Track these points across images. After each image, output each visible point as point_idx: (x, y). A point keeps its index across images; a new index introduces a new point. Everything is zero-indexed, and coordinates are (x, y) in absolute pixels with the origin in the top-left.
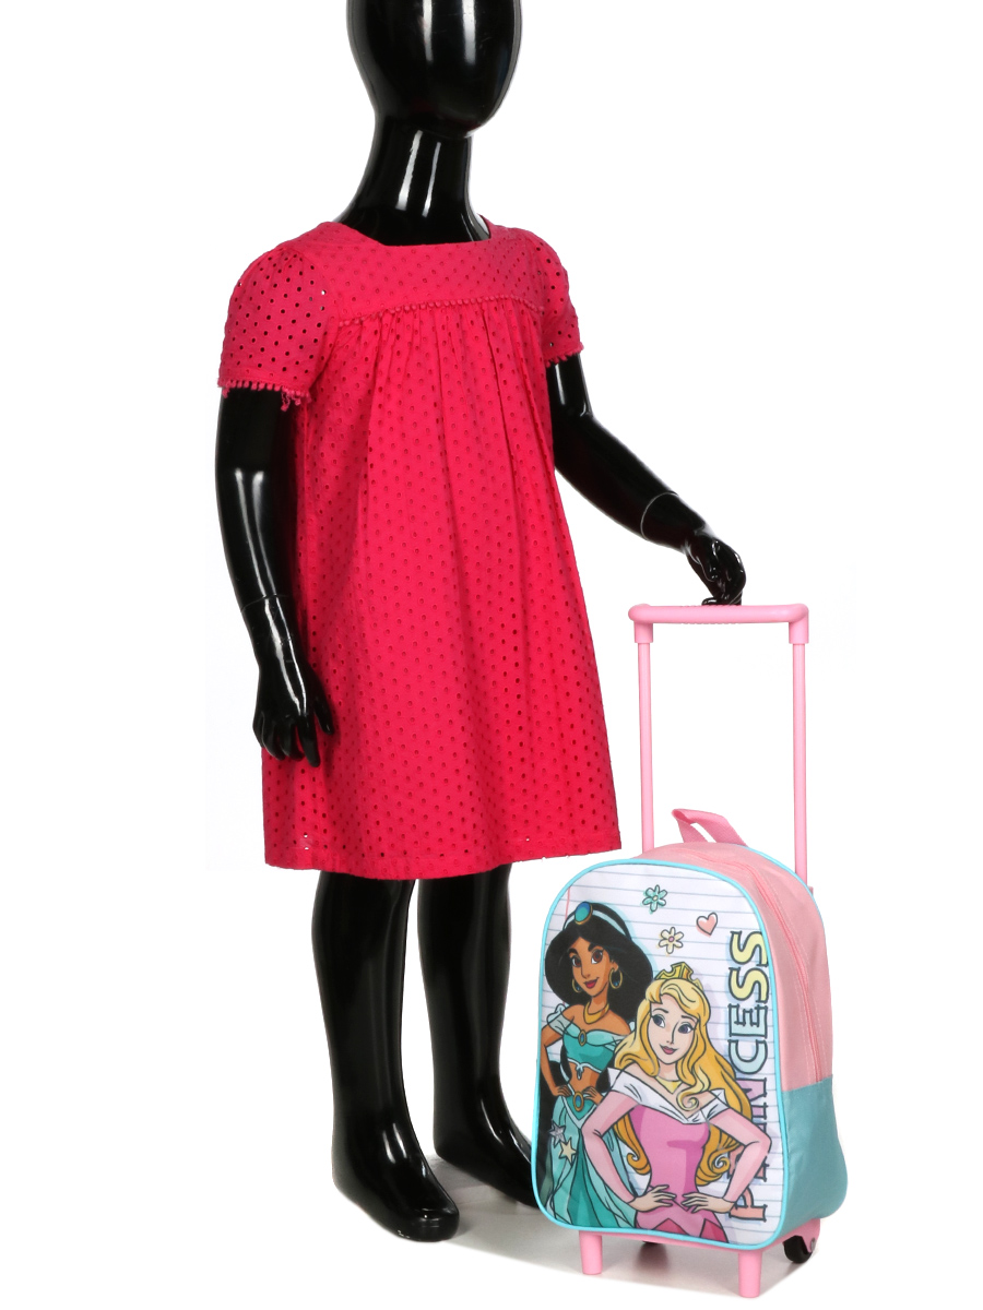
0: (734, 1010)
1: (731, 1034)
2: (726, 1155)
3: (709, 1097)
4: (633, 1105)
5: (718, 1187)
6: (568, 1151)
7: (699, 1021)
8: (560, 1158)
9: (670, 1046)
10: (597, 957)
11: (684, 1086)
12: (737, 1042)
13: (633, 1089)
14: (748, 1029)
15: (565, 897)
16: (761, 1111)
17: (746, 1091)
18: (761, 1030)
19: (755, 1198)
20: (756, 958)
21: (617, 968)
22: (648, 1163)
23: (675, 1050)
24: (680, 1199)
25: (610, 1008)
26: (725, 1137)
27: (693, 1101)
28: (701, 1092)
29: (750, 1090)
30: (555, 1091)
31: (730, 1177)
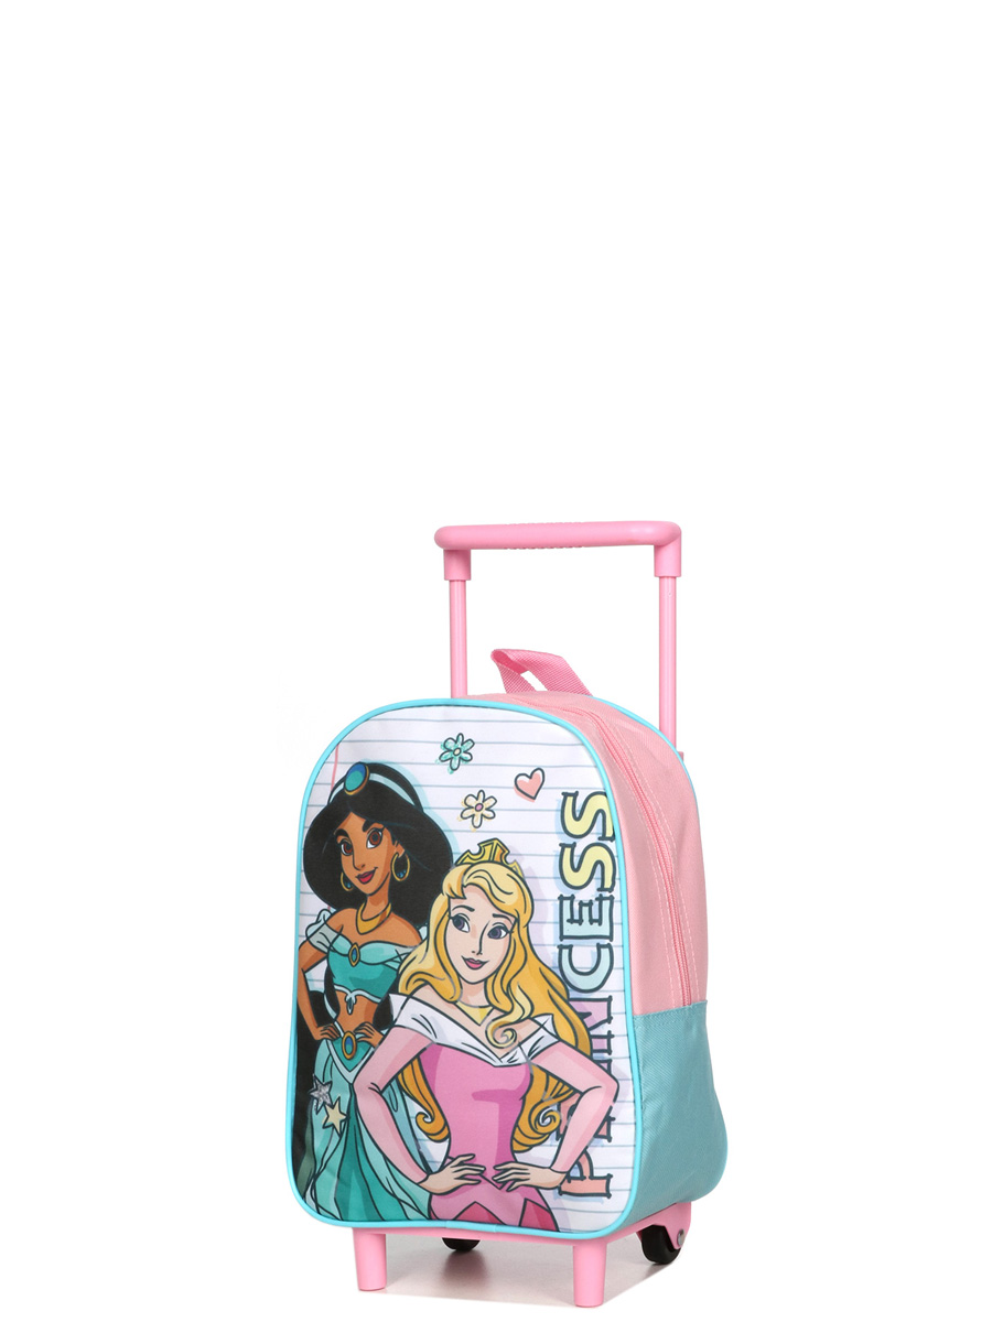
0: (567, 904)
1: (562, 937)
2: (555, 1108)
3: (530, 1027)
4: (425, 1043)
5: (543, 1153)
6: (336, 1117)
7: (517, 920)
8: (324, 1127)
9: (476, 958)
10: (375, 839)
11: (496, 1014)
12: (570, 948)
14: (587, 929)
15: (332, 758)
16: (603, 1044)
17: (583, 1016)
18: (604, 930)
19: (594, 1166)
20: (598, 828)
21: (402, 852)
22: (446, 1124)
23: (483, 963)
24: (490, 1173)
25: (393, 910)
26: (553, 1082)
27: (509, 1034)
28: (519, 1021)
29: (589, 1014)
30: (316, 1033)
31: (561, 1137)
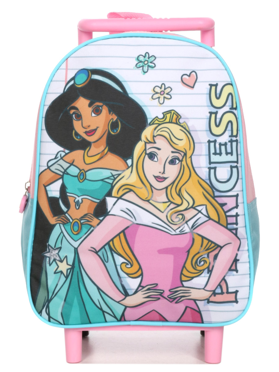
0: (212, 145)
1: (210, 163)
2: (206, 256)
3: (193, 212)
4: (129, 224)
5: (200, 281)
6: (64, 267)
7: (185, 154)
8: (55, 273)
9: (161, 176)
10: (97, 111)
11: (172, 206)
12: (215, 168)
13: (129, 212)
14: (224, 158)
15: (64, 66)
16: (233, 220)
17: (222, 205)
18: (234, 158)
19: (229, 286)
20: (229, 103)
21: (115, 118)
22: (140, 268)
23: (165, 179)
24: (167, 294)
25: (109, 150)
26: (205, 242)
27: (180, 217)
28: (186, 209)
29: (225, 204)
30: (52, 220)
31: (210, 271)
